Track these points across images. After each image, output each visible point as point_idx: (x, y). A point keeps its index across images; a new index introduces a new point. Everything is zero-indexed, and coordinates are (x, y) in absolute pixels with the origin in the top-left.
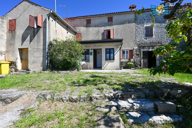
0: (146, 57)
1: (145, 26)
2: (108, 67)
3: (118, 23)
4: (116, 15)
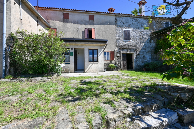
1: (124, 30)
2: (92, 69)
3: (100, 23)
4: (97, 14)
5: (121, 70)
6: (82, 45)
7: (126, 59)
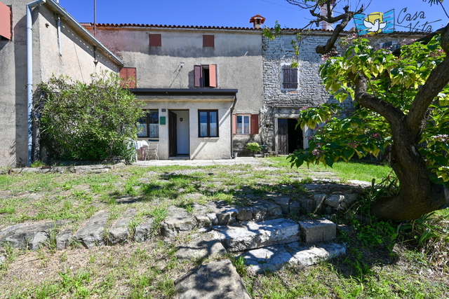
0: (284, 130)
1: (282, 64)
2: (205, 153)
3: (227, 52)
4: (221, 32)
5: (274, 155)
6: (184, 102)
7: (287, 130)
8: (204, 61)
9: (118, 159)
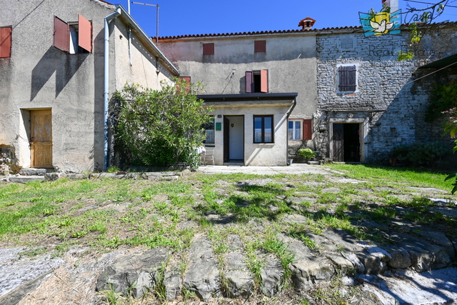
0: (339, 135)
1: (338, 66)
2: (260, 159)
3: (278, 56)
4: (273, 36)
5: (329, 162)
6: (240, 108)
7: (342, 135)
8: (255, 67)
9: (183, 166)
